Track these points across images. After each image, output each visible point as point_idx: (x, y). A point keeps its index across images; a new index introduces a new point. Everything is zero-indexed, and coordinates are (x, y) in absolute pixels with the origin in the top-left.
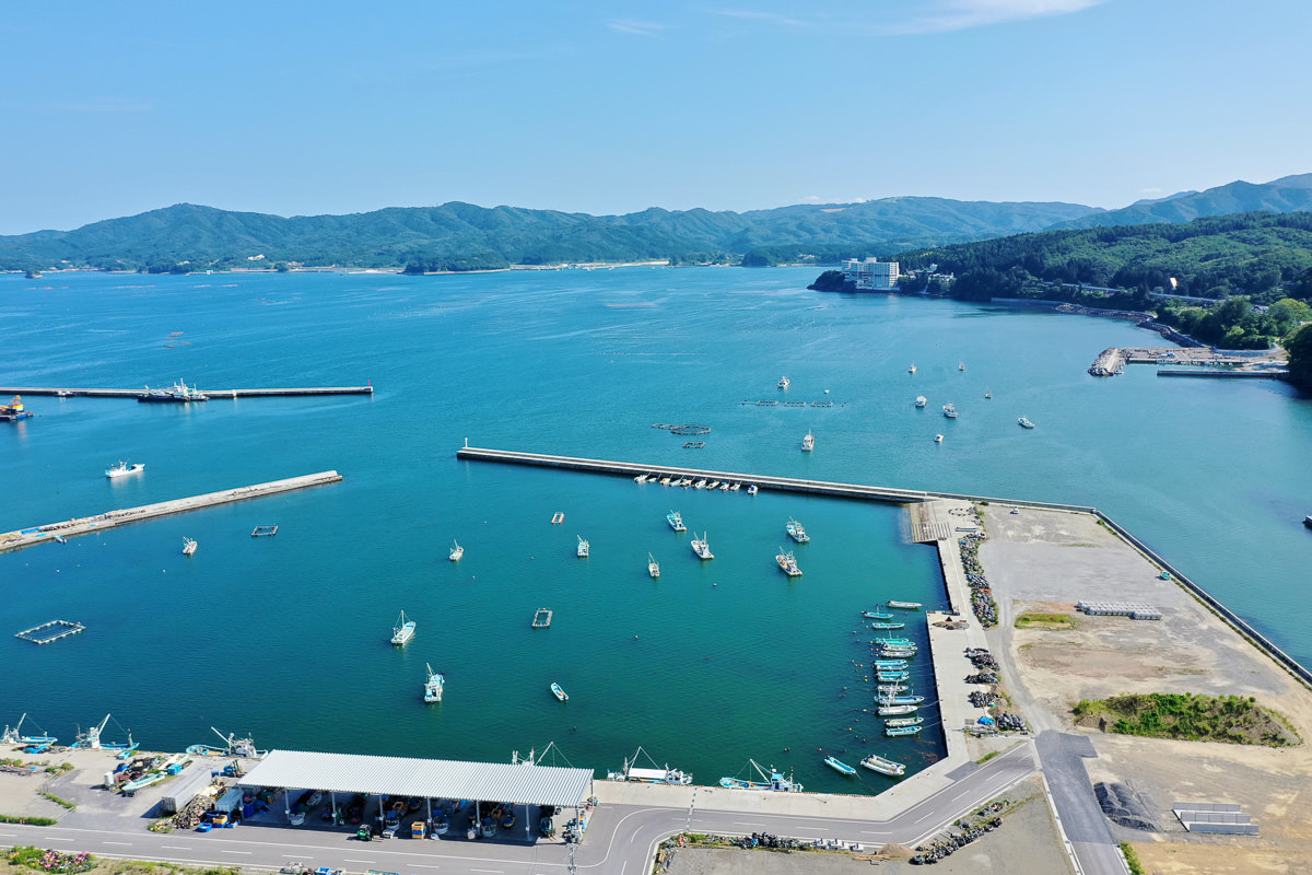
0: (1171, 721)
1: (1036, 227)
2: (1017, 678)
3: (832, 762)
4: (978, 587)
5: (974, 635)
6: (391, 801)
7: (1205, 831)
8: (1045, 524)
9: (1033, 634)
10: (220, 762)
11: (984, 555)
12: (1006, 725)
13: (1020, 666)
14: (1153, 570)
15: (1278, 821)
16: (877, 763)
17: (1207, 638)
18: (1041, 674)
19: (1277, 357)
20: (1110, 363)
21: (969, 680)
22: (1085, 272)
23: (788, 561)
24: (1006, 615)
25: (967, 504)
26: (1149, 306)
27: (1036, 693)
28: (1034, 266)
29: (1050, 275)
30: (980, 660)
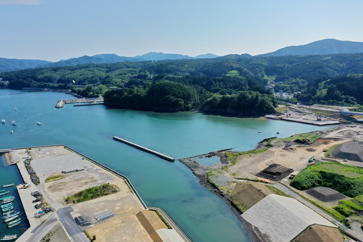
0: (91, 195)
1: (33, 67)
2: (48, 197)
4: (32, 174)
5: (34, 188)
7: (102, 220)
8: (49, 151)
9: (51, 183)
11: (32, 164)
12: (47, 211)
13: (48, 193)
14: (81, 157)
15: (118, 211)
16: (7, 237)
17: (96, 172)
18: (55, 194)
19: (101, 99)
20: (61, 104)
21: (34, 202)
22: (50, 80)
24: (42, 180)
25: (25, 150)
26: (69, 88)
27: (54, 199)
28: (34, 78)
29: (39, 80)
30: (36, 195)
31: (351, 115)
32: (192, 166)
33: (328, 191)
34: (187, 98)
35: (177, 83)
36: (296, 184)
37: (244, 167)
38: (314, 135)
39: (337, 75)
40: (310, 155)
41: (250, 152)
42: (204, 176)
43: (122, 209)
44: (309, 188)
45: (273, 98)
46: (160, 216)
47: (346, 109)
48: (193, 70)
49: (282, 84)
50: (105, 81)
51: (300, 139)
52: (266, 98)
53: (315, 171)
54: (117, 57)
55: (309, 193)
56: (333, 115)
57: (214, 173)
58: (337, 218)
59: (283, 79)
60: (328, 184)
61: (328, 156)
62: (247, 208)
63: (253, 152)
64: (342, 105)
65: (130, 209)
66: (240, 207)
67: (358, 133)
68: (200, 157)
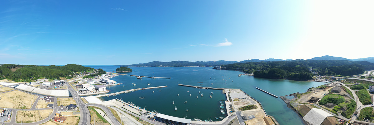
0: (247, 108)
1: (233, 63)
2: (234, 106)
3: (216, 118)
4: (230, 98)
5: (230, 103)
6: (170, 121)
7: (251, 119)
8: (235, 91)
9: (235, 102)
10: (155, 114)
11: (230, 94)
12: (233, 111)
13: (234, 105)
14: (245, 94)
15: (257, 116)
16: (221, 118)
17: (250, 100)
18: (236, 106)
19: (253, 74)
20: (240, 75)
21: (229, 107)
22: (237, 67)
23: (211, 96)
24: (232, 100)
25: (228, 89)
26: (243, 70)
27: (236, 108)
28: (233, 67)
29: (234, 67)
30: (230, 105)
31: (335, 78)
32: (284, 100)
33: (331, 104)
34: (282, 74)
35: (278, 69)
36: (321, 103)
37: (303, 99)
38: (325, 86)
39: (330, 66)
40: (324, 93)
41: (305, 93)
42: (289, 103)
43: (258, 115)
44: (325, 104)
45: (312, 74)
46: (272, 119)
47: (333, 77)
48: (284, 64)
49: (314, 69)
50: (254, 68)
51: (321, 87)
52: (310, 74)
53: (326, 98)
54: (259, 60)
55: (325, 106)
56: (330, 79)
57: (292, 102)
58: (334, 113)
59: (314, 68)
60: (330, 102)
61: (330, 92)
62: (304, 115)
63: (306, 93)
64: (332, 75)
65: (261, 115)
66: (302, 115)
67: (337, 84)
68: (287, 96)
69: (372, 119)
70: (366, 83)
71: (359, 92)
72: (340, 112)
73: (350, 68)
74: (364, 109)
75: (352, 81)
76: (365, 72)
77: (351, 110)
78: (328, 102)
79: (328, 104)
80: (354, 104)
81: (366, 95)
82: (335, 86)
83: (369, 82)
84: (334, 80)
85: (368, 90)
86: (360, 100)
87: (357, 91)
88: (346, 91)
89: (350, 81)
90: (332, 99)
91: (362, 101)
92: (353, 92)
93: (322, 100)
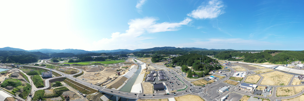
31: (14, 66)
33: (10, 87)
36: (2, 86)
38: (6, 71)
39: (10, 56)
40: (5, 77)
44: (5, 87)
47: (13, 64)
51: (3, 73)
53: (7, 82)
55: (5, 88)
56: (10, 66)
58: (12, 94)
60: (10, 85)
61: (10, 77)
67: (16, 70)
69: (44, 100)
70: (39, 70)
71: (34, 77)
72: (17, 94)
73: (27, 58)
74: (37, 92)
75: (28, 68)
76: (39, 61)
77: (27, 92)
78: (8, 85)
79: (8, 87)
80: (29, 87)
81: (40, 80)
82: (14, 72)
83: (42, 69)
84: (13, 67)
85: (41, 75)
86: (35, 84)
87: (32, 77)
88: (23, 76)
89: (27, 68)
90: (11, 82)
91: (36, 84)
92: (29, 77)
93: (3, 83)
